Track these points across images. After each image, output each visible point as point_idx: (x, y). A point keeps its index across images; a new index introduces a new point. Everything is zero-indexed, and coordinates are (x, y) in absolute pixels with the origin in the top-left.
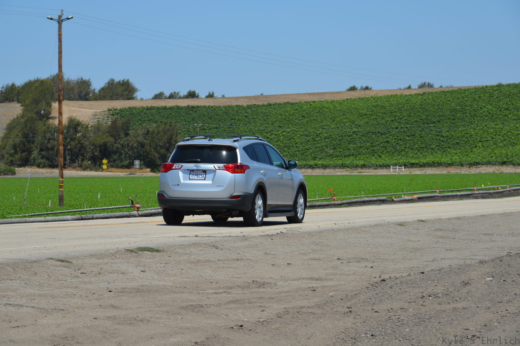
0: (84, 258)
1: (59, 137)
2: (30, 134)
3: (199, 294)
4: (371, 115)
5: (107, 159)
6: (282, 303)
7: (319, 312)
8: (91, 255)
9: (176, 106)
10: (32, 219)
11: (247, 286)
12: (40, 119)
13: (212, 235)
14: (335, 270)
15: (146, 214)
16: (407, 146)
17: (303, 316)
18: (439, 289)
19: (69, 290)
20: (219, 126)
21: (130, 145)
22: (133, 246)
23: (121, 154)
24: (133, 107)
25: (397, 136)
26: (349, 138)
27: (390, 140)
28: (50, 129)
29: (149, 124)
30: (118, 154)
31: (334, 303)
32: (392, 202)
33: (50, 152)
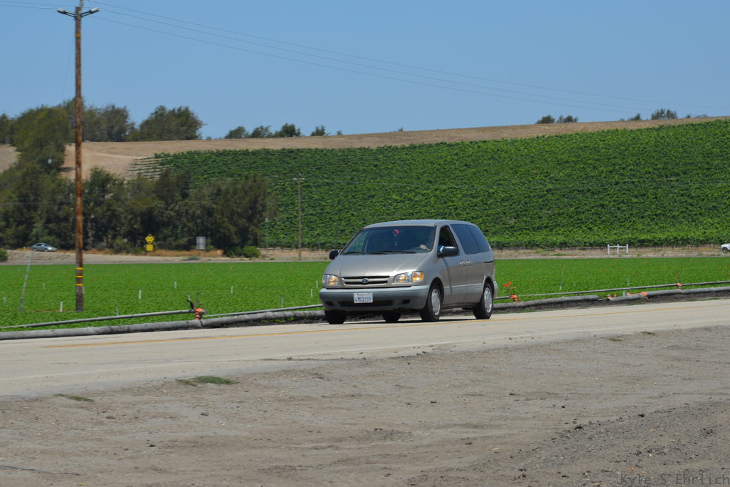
0: (111, 393)
1: (75, 199)
2: (31, 195)
3: (290, 449)
4: (576, 163)
5: (153, 235)
6: (418, 463)
7: (476, 477)
8: (124, 390)
9: (264, 149)
10: (33, 332)
11: (366, 437)
12: (46, 171)
13: (315, 358)
14: (505, 412)
15: (213, 323)
16: (634, 212)
17: (449, 483)
18: (666, 441)
19: (89, 445)
20: (333, 182)
21: (190, 211)
22: (190, 374)
23: (175, 227)
24: (195, 152)
25: (617, 197)
26: (540, 200)
27: (607, 203)
28: (63, 187)
29: (221, 179)
30: (171, 227)
31: (500, 463)
32: (607, 302)
33: (63, 224)
